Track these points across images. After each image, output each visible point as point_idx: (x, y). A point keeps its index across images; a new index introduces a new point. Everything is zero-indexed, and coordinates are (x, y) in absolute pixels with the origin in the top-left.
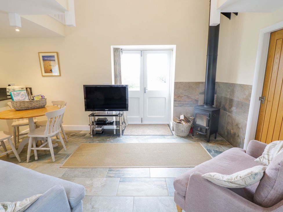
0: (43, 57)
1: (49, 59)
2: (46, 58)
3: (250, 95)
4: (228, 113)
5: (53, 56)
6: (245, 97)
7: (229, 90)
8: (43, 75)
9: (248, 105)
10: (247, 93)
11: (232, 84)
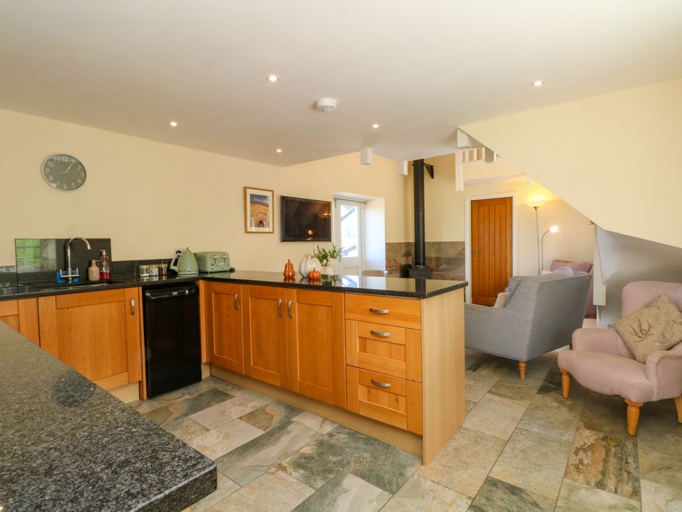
0: (252, 196)
1: (260, 201)
2: (256, 200)
3: (464, 250)
4: (436, 273)
5: (265, 197)
6: (457, 252)
7: (433, 249)
8: (248, 230)
9: (464, 259)
10: (459, 249)
11: (437, 243)
